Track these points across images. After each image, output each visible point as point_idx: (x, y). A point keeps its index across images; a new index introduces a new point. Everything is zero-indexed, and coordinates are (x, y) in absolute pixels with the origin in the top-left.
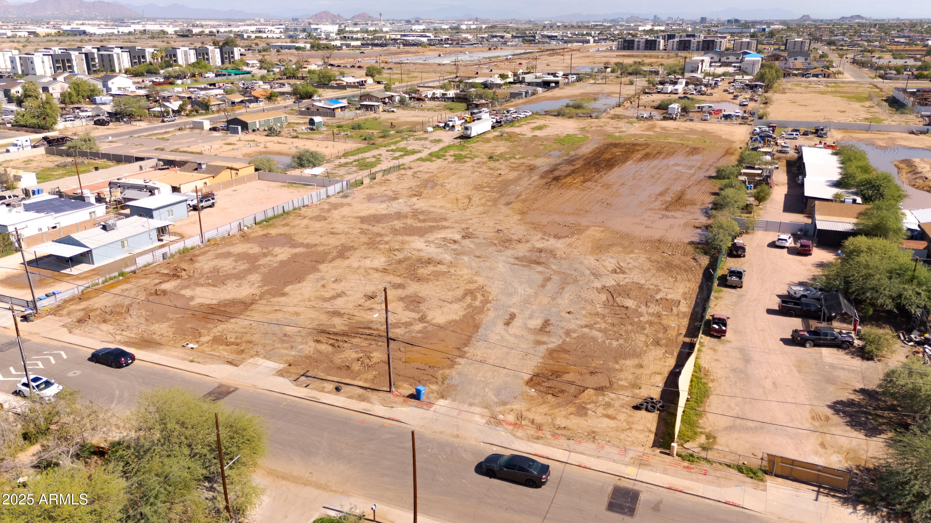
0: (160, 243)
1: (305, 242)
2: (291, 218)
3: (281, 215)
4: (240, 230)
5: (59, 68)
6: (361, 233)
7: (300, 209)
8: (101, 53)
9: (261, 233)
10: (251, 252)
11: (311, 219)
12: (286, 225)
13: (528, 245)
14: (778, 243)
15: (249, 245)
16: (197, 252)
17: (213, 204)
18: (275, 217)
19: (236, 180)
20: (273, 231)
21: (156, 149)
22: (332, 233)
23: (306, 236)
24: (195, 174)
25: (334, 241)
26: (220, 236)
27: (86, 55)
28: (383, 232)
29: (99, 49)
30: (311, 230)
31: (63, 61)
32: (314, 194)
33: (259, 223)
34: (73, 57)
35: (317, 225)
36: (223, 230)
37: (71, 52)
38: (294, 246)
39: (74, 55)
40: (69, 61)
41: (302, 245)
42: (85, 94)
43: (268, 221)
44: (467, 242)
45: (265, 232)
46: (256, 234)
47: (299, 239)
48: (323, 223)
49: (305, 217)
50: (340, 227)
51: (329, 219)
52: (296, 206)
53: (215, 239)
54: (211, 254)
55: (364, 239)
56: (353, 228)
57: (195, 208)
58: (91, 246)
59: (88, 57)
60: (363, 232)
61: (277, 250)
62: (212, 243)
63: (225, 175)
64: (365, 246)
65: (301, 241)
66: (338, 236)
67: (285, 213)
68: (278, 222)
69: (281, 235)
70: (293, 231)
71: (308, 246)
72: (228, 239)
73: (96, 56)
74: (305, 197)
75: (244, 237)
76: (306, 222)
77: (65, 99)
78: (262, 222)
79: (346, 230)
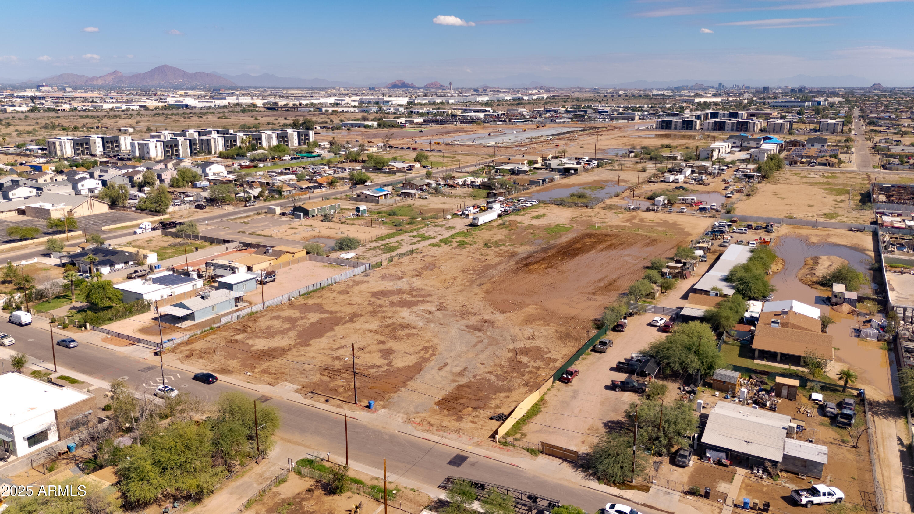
0: (237, 308)
1: (330, 310)
2: (325, 291)
3: (319, 289)
4: (289, 300)
5: (168, 151)
6: (369, 304)
7: (332, 284)
8: (202, 137)
9: (303, 302)
10: (294, 316)
11: (338, 293)
12: (321, 297)
13: (480, 317)
14: (653, 323)
15: (294, 311)
16: (259, 315)
17: (274, 280)
18: (314, 291)
19: (292, 261)
20: (311, 302)
21: (239, 232)
22: (349, 304)
23: (331, 305)
24: (264, 257)
25: (349, 310)
26: (276, 304)
27: (190, 140)
28: (384, 304)
29: (200, 135)
30: (336, 301)
31: (171, 146)
32: (344, 274)
33: (302, 295)
34: (180, 143)
35: (342, 297)
36: (277, 300)
37: (178, 138)
38: (322, 313)
39: (180, 139)
40: (177, 145)
41: (328, 312)
42: (189, 180)
43: (309, 294)
44: (439, 314)
45: (305, 302)
46: (299, 303)
47: (326, 307)
48: (345, 296)
49: (334, 291)
50: (356, 299)
51: (351, 293)
52: (330, 282)
53: (272, 306)
54: (268, 317)
55: (370, 309)
56: (365, 301)
57: (261, 283)
58: (194, 309)
59: (191, 142)
60: (371, 304)
61: (311, 315)
62: (269, 309)
63: (285, 258)
64: (369, 314)
65: (327, 309)
66: (353, 306)
67: (322, 288)
68: (316, 294)
69: (315, 304)
70: (323, 302)
71: (331, 313)
72: (279, 307)
73: (197, 142)
74: (337, 276)
75: (291, 305)
76: (334, 294)
77: (174, 183)
78: (305, 294)
79: (360, 302)
